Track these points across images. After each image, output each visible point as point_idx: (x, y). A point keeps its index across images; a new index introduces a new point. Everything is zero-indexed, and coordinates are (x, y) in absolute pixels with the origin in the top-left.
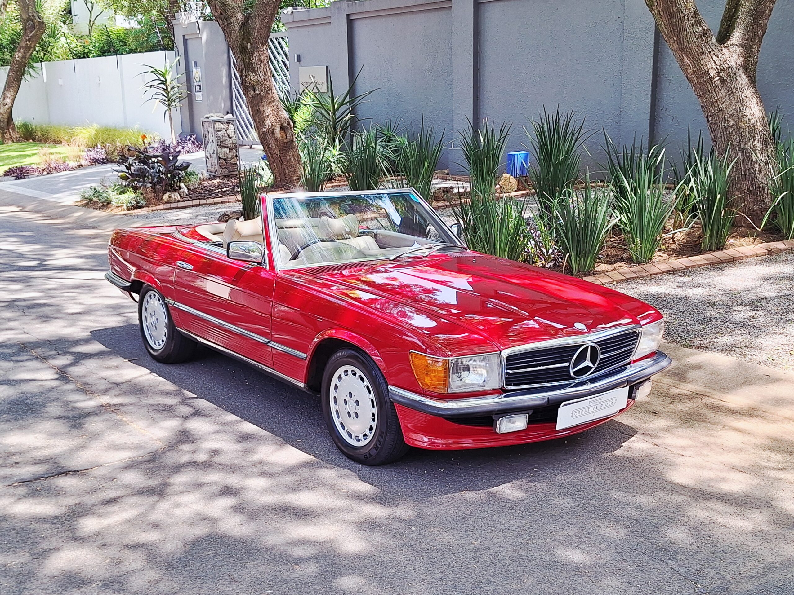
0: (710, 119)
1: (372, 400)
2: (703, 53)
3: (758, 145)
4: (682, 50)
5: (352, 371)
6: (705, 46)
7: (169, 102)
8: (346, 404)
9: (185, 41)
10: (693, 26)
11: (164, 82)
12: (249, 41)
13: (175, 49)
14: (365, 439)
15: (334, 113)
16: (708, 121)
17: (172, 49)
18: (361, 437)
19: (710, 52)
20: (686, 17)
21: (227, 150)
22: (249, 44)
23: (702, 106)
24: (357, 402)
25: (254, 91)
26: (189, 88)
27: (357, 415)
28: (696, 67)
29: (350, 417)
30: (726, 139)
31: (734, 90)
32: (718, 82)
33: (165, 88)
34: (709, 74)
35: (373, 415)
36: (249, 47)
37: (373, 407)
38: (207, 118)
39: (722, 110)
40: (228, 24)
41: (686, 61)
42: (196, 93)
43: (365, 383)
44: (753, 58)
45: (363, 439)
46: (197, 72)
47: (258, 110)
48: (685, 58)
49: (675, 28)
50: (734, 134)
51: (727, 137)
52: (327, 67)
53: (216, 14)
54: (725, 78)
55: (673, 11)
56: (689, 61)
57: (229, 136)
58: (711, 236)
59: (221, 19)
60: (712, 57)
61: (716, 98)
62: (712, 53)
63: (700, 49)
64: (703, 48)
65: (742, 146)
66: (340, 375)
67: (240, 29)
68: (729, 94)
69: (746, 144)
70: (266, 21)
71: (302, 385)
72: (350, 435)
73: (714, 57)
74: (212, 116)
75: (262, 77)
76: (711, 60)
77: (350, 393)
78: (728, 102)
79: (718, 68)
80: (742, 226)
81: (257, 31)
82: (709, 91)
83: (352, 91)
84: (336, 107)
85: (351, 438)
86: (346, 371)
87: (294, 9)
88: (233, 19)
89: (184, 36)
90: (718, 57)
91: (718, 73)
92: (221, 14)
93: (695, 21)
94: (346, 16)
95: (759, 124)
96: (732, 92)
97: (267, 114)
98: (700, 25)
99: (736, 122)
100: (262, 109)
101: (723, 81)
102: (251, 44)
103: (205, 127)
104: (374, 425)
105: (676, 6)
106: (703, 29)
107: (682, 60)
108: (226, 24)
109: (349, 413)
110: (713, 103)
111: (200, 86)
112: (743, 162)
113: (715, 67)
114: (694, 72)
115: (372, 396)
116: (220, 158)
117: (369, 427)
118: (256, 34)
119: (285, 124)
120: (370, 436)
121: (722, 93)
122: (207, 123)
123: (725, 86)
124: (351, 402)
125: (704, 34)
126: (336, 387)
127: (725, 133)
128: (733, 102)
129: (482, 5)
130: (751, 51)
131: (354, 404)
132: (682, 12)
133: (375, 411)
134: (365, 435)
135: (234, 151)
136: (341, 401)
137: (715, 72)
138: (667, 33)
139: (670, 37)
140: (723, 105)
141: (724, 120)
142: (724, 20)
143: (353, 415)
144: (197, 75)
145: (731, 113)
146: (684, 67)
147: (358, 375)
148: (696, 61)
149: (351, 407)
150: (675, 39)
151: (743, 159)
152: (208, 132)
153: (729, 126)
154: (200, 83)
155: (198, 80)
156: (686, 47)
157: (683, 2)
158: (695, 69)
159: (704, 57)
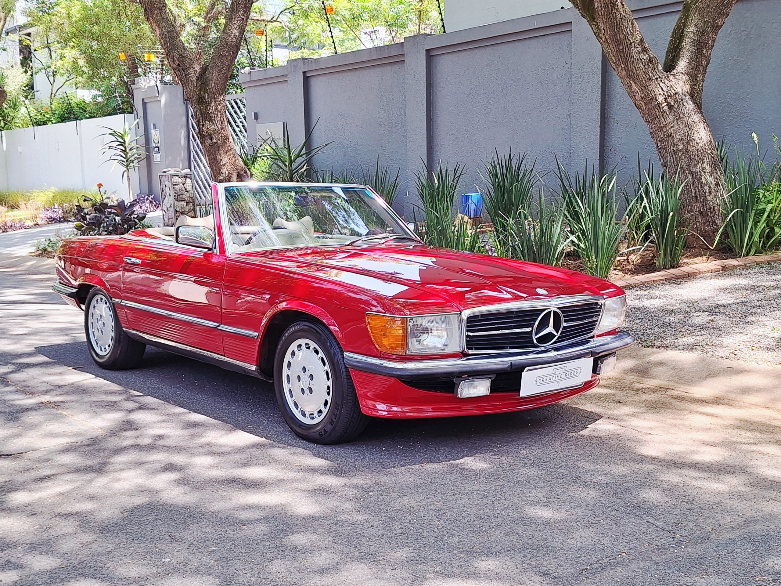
0: (659, 145)
1: (327, 372)
2: (650, 79)
3: (707, 167)
4: (629, 76)
5: (306, 344)
6: (652, 72)
7: (127, 163)
8: (299, 381)
9: (144, 104)
10: (639, 53)
11: (123, 144)
12: (206, 91)
13: (135, 112)
14: (319, 416)
15: (291, 164)
16: (657, 146)
17: (132, 113)
18: (316, 414)
19: (657, 78)
20: (633, 45)
21: (184, 204)
22: (206, 94)
23: (651, 133)
24: (311, 377)
25: (211, 140)
26: (148, 150)
27: (311, 390)
28: (643, 93)
29: (303, 393)
30: (675, 162)
31: (681, 116)
32: (666, 108)
33: (124, 149)
34: (657, 100)
35: (328, 388)
36: (206, 98)
37: (328, 379)
38: (165, 172)
39: (671, 135)
40: (186, 75)
41: (634, 87)
42: (155, 155)
43: (320, 355)
44: (699, 86)
45: (317, 416)
46: (156, 134)
47: (215, 159)
48: (633, 84)
49: (622, 55)
50: (683, 157)
51: (677, 160)
52: (284, 123)
53: (174, 66)
54: (672, 104)
55: (620, 38)
56: (637, 87)
57: (186, 189)
58: (665, 254)
59: (179, 70)
60: (659, 84)
61: (665, 123)
62: (659, 79)
63: (648, 76)
64: (650, 75)
65: (691, 168)
66: (293, 351)
67: (197, 80)
68: (677, 119)
69: (695, 166)
70: (223, 72)
71: (254, 368)
72: (304, 415)
73: (661, 83)
74: (169, 171)
75: (220, 127)
76: (658, 86)
77: (304, 368)
78: (676, 127)
79: (666, 94)
80: (695, 247)
81: (214, 81)
82: (657, 117)
83: (308, 143)
84: (292, 158)
85: (305, 417)
86: (300, 346)
87: (251, 69)
88: (191, 71)
89: (143, 99)
90: (665, 83)
91: (665, 99)
92: (179, 65)
93: (642, 49)
94: (302, 73)
95: (707, 147)
96: (680, 118)
97: (224, 163)
98: (647, 53)
99: (684, 146)
100: (219, 157)
101: (670, 107)
102: (208, 95)
103: (162, 181)
104: (329, 398)
105: (623, 34)
106: (649, 56)
107: (630, 87)
108: (184, 75)
109: (302, 389)
110: (661, 129)
111: (158, 147)
112: (693, 185)
113: (662, 93)
114: (642, 98)
115: (327, 368)
116: (177, 211)
117: (324, 402)
118: (213, 84)
119: (242, 173)
120: (325, 411)
121: (670, 118)
122: (164, 178)
123: (673, 111)
124: (305, 378)
125: (651, 62)
126: (289, 364)
127: (674, 157)
128: (681, 127)
129: (434, 58)
130: (696, 79)
131: (308, 379)
132: (629, 40)
133: (330, 383)
134: (320, 412)
135: (191, 204)
136: (294, 378)
137: (662, 98)
138: (614, 61)
139: (618, 65)
140: (672, 130)
141: (673, 144)
142: (669, 51)
143: (307, 391)
144: (156, 137)
145: (680, 137)
146: (632, 94)
147: (312, 347)
148: (644, 87)
149: (305, 382)
150: (623, 66)
151: (693, 182)
152: (166, 186)
153: (678, 150)
154: (159, 145)
155: (156, 142)
156: (634, 73)
157: (630, 30)
158: (643, 95)
159: (651, 83)
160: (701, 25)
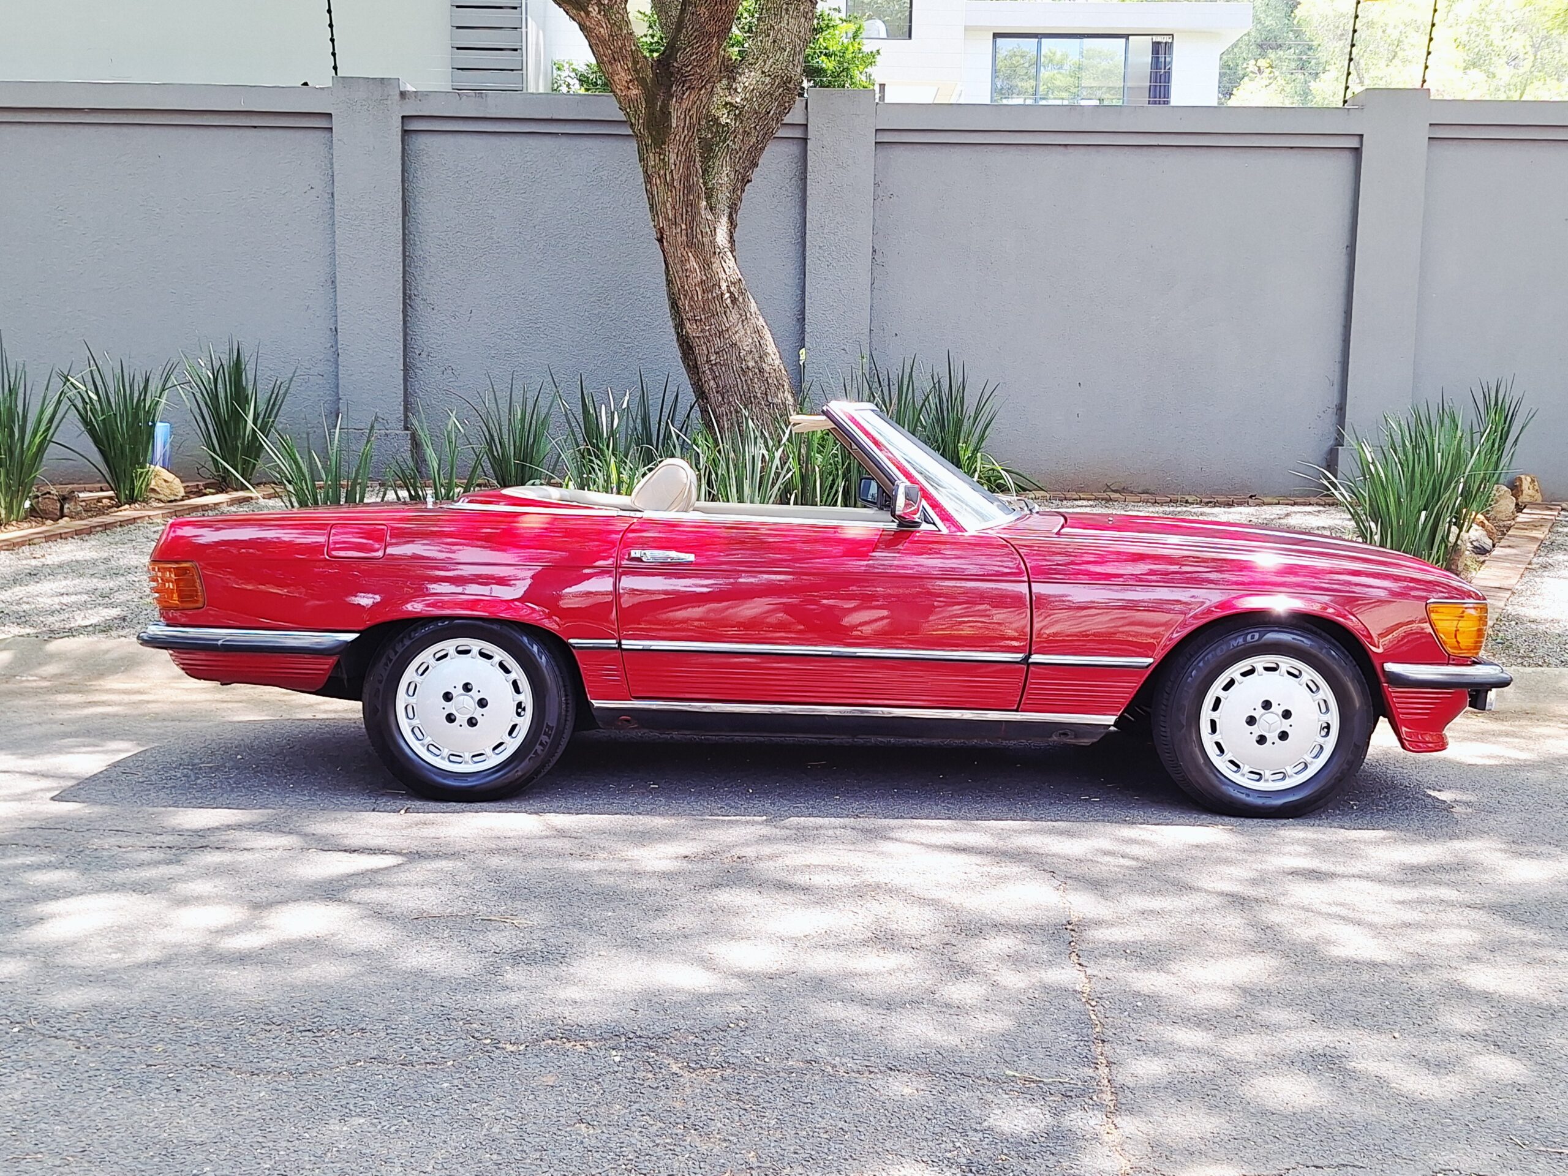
2: (715, 253)
4: (690, 245)
28: (705, 274)
30: (745, 387)
32: (729, 301)
34: (719, 288)
39: (735, 344)
41: (692, 263)
50: (755, 381)
51: (748, 385)
54: (735, 296)
56: (697, 263)
60: (721, 262)
61: (727, 326)
62: (721, 255)
68: (743, 321)
76: (721, 265)
78: (742, 332)
79: (729, 278)
82: (718, 314)
90: (726, 262)
99: (756, 362)
101: (734, 300)
110: (721, 333)
113: (725, 277)
121: (734, 317)
123: (735, 307)
127: (743, 379)
128: (749, 332)
139: (675, 223)
140: (737, 336)
141: (741, 360)
145: (747, 349)
146: (681, 274)
148: (706, 265)
156: (699, 241)
158: (704, 278)
159: (715, 259)
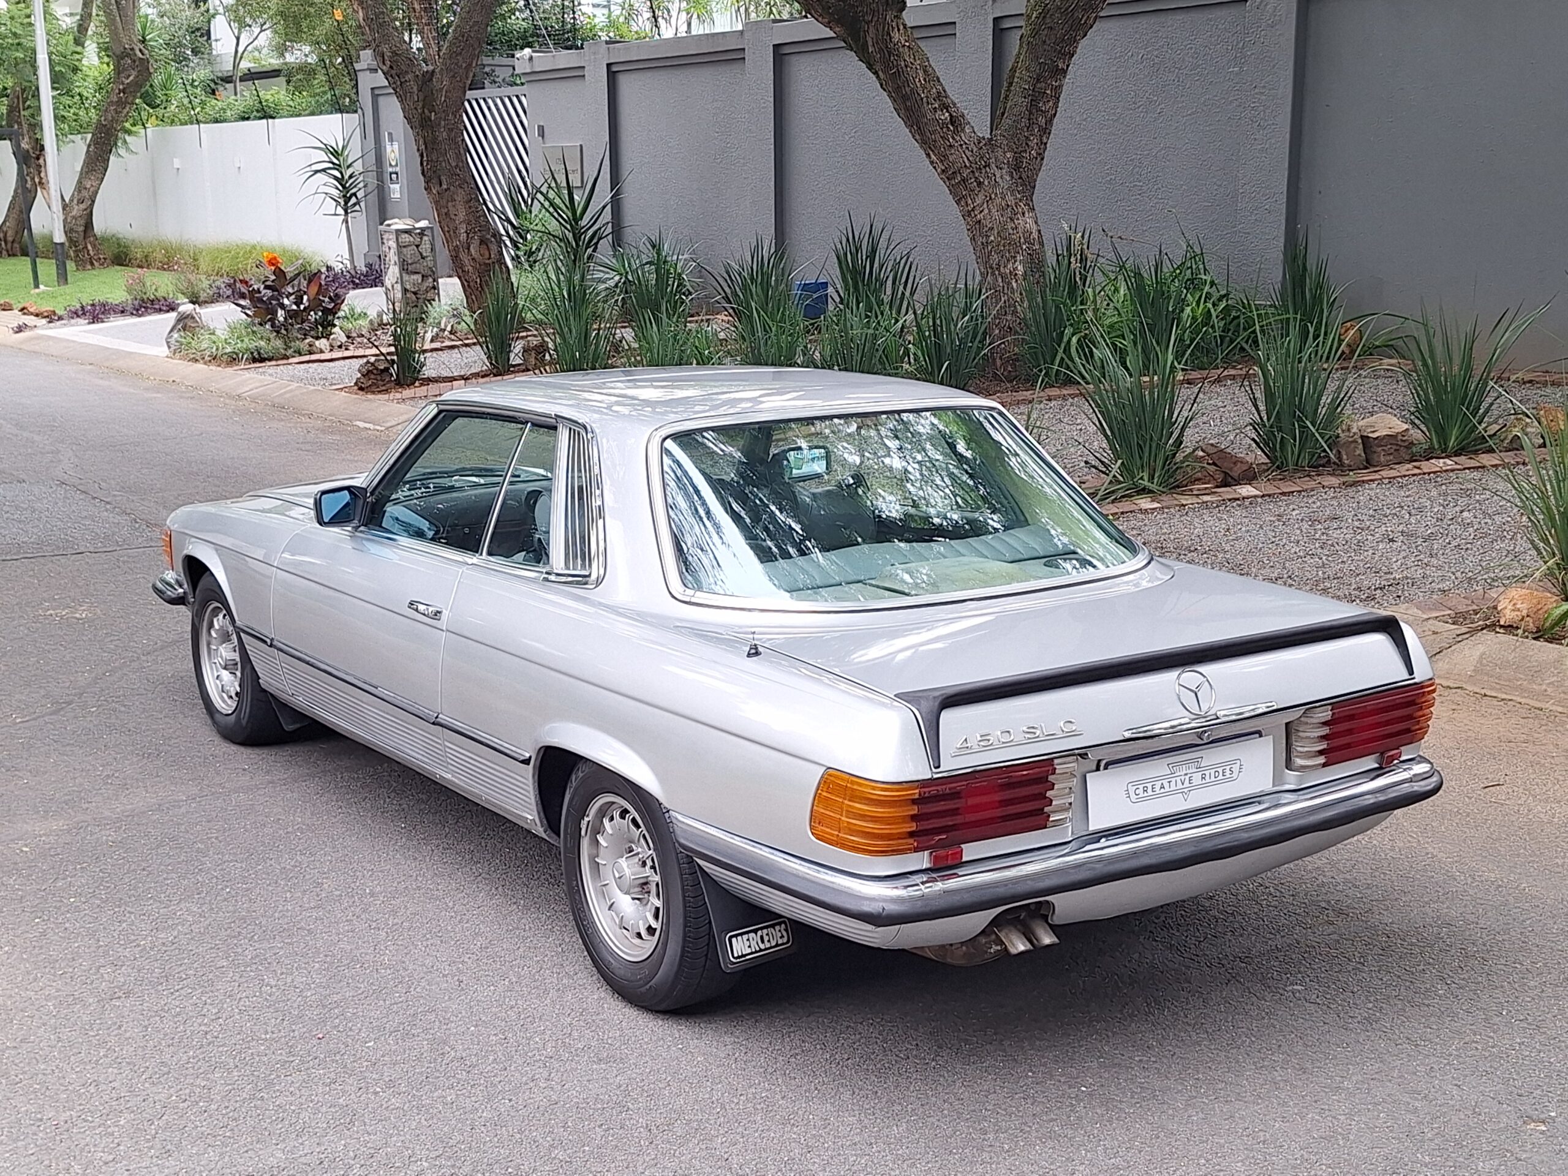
3: (1019, 268)
6: (953, 138)
10: (935, 112)
11: (339, 167)
13: (360, 111)
17: (356, 112)
19: (961, 145)
20: (925, 99)
21: (419, 277)
22: (433, 114)
25: (441, 185)
26: (379, 176)
31: (993, 196)
33: (340, 176)
38: (389, 225)
39: (980, 221)
42: (390, 185)
46: (393, 151)
49: (911, 114)
50: (993, 253)
51: (985, 256)
54: (982, 180)
55: (908, 92)
56: (935, 156)
57: (421, 252)
60: (964, 152)
61: (972, 206)
62: (964, 146)
64: (951, 140)
65: (1000, 269)
67: (418, 92)
68: (987, 201)
70: (460, 79)
73: (967, 151)
74: (396, 223)
75: (453, 164)
76: (964, 155)
78: (986, 211)
79: (973, 165)
81: (444, 94)
82: (964, 196)
88: (410, 76)
90: (972, 152)
94: (606, 66)
96: (991, 198)
97: (460, 219)
98: (948, 111)
103: (384, 240)
105: (909, 86)
106: (951, 115)
111: (397, 174)
114: (943, 171)
122: (387, 234)
129: (782, 58)
132: (918, 94)
135: (431, 277)
140: (979, 215)
141: (981, 235)
144: (392, 156)
152: (388, 249)
153: (987, 242)
154: (398, 169)
155: (393, 163)
157: (920, 81)
158: (943, 168)
159: (953, 151)
160: (1034, 67)
